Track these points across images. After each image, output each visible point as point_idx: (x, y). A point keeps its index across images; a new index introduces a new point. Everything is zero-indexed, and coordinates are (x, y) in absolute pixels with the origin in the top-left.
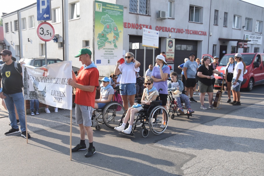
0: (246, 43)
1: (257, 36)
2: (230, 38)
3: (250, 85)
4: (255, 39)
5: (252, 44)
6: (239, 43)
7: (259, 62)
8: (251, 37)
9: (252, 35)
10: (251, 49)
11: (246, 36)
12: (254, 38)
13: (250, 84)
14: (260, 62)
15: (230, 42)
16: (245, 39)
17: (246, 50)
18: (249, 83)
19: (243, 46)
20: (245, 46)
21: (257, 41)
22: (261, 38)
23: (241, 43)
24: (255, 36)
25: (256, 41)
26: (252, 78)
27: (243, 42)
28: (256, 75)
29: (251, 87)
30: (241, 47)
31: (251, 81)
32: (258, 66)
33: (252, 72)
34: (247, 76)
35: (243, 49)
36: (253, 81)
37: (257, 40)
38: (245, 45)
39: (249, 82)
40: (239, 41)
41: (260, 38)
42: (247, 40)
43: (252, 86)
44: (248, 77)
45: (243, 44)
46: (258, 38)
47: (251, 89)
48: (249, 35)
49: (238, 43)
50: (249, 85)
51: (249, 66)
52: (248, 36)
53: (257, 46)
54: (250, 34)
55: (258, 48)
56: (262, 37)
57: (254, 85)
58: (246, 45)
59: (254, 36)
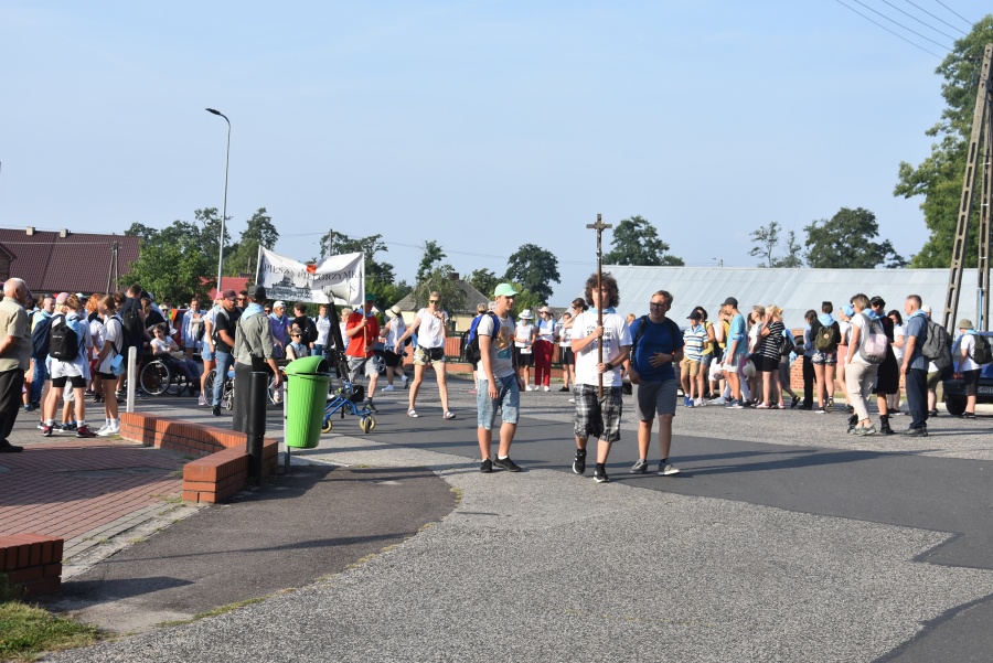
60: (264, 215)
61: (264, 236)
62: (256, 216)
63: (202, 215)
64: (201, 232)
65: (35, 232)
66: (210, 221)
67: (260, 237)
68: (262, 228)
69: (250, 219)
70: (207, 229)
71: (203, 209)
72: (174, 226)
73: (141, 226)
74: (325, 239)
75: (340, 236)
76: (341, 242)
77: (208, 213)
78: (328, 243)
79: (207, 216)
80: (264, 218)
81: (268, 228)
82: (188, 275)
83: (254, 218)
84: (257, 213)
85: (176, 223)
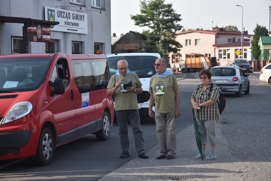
0: (48, 30)
1: (75, 13)
2: (6, 15)
3: (44, 146)
4: (71, 20)
5: (64, 33)
6: (29, 28)
7: (66, 78)
8: (60, 14)
9: (63, 10)
10: (65, 46)
11: (48, 10)
12: (68, 17)
13: (44, 143)
14: (69, 78)
15: (8, 25)
16: (46, 19)
17: (51, 46)
18: (40, 142)
19: (40, 37)
20: (45, 37)
21: (77, 24)
22: (86, 18)
23: (33, 28)
24: (71, 13)
25: (73, 24)
26: (49, 125)
27: (39, 26)
28: (58, 116)
29: (47, 150)
30: (35, 38)
31: (47, 135)
32: (60, 91)
33: (46, 109)
34: (34, 121)
35: (44, 44)
36: (54, 135)
37: (75, 21)
38: (44, 33)
39: (41, 137)
40: (27, 22)
41: (81, 18)
42: (51, 20)
43: (51, 149)
44: (37, 122)
45: (39, 32)
46: (77, 17)
47: (47, 158)
48: (56, 10)
49: (25, 29)
50: (40, 148)
51: (37, 90)
52: (54, 11)
53: (77, 39)
54: (56, 7)
55: (81, 42)
56: (86, 15)
57: (57, 145)
58: (49, 34)
59: (68, 11)
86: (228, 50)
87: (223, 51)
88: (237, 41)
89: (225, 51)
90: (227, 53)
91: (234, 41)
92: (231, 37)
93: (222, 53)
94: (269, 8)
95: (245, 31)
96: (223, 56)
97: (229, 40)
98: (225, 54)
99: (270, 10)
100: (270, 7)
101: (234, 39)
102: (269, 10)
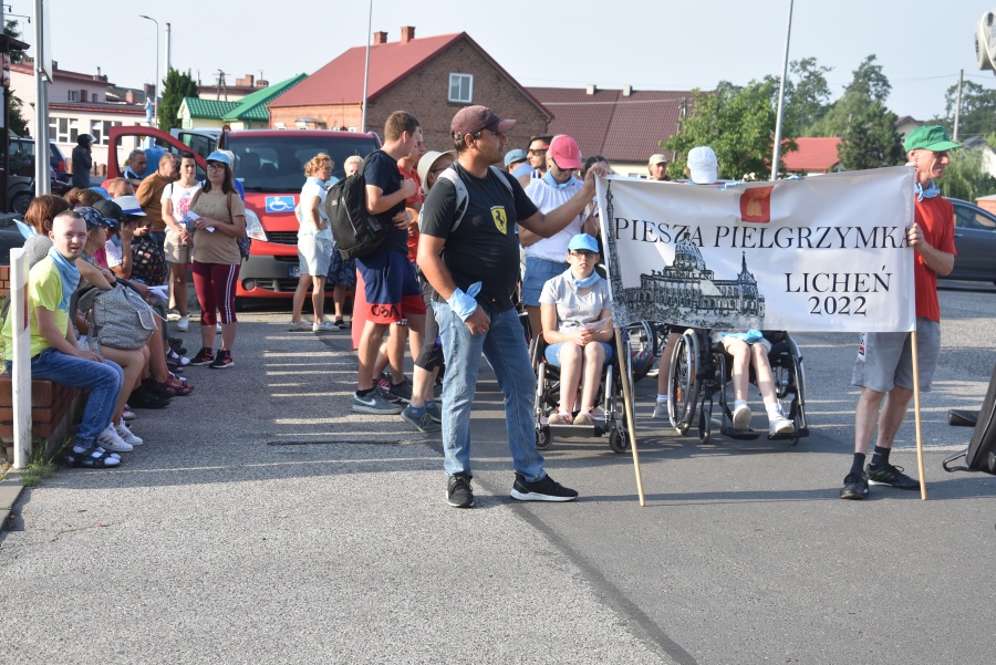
60: (873, 63)
61: (873, 89)
62: (863, 65)
63: (798, 67)
64: (796, 87)
65: (596, 91)
66: (807, 74)
67: (868, 91)
68: (870, 79)
69: (857, 69)
70: (803, 84)
71: (799, 60)
72: (764, 82)
73: (729, 84)
74: (952, 90)
75: (973, 86)
76: (974, 93)
77: (804, 64)
78: (955, 95)
79: (804, 69)
80: (873, 67)
81: (878, 80)
82: (755, 133)
83: (861, 68)
84: (865, 61)
85: (767, 78)
86: (72, 120)
87: (58, 120)
88: (90, 99)
89: (64, 123)
90: (70, 127)
91: (83, 100)
92: (78, 88)
93: (57, 125)
94: (167, 27)
95: (102, 75)
96: (59, 135)
97: (72, 94)
98: (63, 129)
99: (169, 31)
100: (169, 24)
101: (84, 93)
102: (167, 33)
